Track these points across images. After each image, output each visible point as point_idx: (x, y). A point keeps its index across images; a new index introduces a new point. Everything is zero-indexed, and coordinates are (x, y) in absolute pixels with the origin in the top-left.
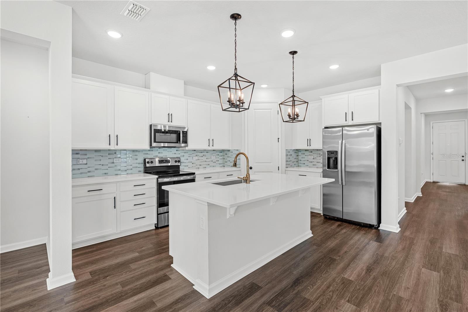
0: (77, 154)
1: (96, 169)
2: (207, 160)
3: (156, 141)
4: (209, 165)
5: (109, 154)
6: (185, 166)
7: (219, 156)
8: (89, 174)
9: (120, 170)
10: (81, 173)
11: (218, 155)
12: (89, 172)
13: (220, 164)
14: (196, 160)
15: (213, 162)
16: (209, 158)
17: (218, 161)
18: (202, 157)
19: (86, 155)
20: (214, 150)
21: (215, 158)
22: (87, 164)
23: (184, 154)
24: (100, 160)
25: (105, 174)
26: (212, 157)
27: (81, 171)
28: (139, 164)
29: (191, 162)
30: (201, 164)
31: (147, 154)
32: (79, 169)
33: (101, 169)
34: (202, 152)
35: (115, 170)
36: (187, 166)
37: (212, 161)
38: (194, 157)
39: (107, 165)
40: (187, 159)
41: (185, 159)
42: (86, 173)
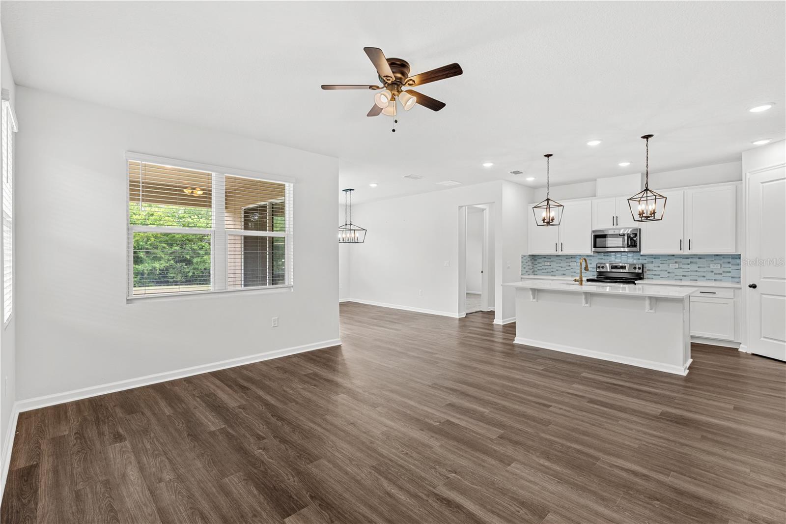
0: (545, 258)
1: (557, 270)
2: (699, 270)
3: (597, 246)
4: (704, 277)
5: (566, 258)
6: (655, 275)
7: (732, 265)
8: (552, 273)
9: (575, 272)
10: (547, 272)
11: (729, 263)
12: (552, 272)
13: (732, 277)
14: (676, 268)
15: (715, 274)
16: (704, 267)
17: (730, 272)
18: (689, 264)
19: (550, 258)
20: (717, 255)
21: (719, 267)
22: (550, 266)
23: (654, 260)
24: (560, 263)
25: (564, 274)
26: (711, 266)
27: (547, 270)
28: (593, 268)
29: (666, 271)
30: (685, 274)
31: (602, 259)
32: (546, 269)
33: (560, 270)
34: (688, 258)
35: (572, 272)
36: (659, 275)
37: (712, 272)
38: (670, 265)
39: (565, 267)
40: (659, 267)
41: (654, 267)
42: (549, 272)
